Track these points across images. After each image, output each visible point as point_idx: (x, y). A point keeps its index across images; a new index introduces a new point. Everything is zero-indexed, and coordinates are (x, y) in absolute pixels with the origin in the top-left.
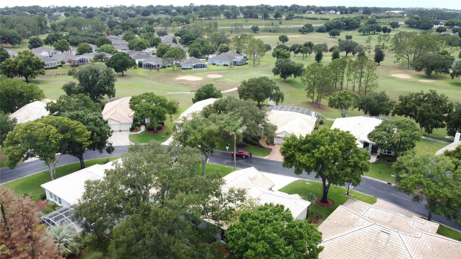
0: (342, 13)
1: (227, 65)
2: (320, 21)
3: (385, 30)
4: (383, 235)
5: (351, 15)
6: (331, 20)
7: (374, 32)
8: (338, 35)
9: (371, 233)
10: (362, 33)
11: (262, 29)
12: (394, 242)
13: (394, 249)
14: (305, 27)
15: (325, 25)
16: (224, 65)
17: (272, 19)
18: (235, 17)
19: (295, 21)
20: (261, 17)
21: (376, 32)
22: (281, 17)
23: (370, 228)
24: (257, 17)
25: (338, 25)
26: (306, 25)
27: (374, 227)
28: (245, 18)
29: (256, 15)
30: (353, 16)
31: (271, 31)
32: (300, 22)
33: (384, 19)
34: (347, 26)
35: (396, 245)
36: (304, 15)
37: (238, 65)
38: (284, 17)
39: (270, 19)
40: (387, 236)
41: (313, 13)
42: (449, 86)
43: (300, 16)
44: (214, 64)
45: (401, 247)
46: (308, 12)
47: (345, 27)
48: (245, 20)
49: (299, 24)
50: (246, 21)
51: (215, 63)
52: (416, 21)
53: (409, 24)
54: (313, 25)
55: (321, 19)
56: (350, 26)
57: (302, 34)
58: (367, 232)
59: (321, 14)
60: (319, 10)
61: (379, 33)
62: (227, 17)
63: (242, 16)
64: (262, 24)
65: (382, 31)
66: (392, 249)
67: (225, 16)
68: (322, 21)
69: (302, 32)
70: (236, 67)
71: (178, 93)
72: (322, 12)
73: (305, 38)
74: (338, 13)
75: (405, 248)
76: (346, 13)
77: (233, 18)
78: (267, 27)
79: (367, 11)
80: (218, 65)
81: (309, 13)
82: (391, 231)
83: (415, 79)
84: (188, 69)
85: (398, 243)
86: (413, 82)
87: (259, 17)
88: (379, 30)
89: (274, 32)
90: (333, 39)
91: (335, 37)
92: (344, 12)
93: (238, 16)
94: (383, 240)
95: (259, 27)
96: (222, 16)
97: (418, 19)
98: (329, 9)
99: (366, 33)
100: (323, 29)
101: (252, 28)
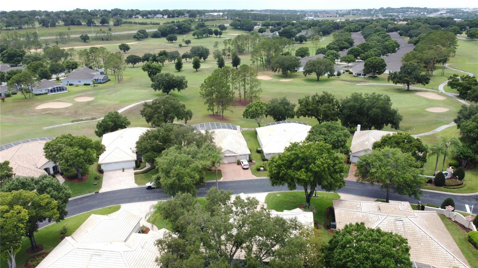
0: (169, 17)
1: (89, 85)
2: (151, 26)
3: (217, 33)
4: (398, 223)
5: (178, 18)
6: (161, 24)
7: (207, 35)
8: (176, 39)
9: (389, 224)
10: (196, 37)
11: (92, 37)
12: (408, 226)
13: (412, 232)
14: (139, 33)
15: (159, 30)
16: (85, 85)
17: (98, 26)
18: (53, 25)
19: (124, 26)
20: (85, 23)
21: (209, 35)
22: (108, 23)
23: (387, 220)
24: (79, 24)
25: (172, 30)
26: (139, 31)
27: (389, 218)
28: (65, 25)
29: (78, 21)
30: (181, 19)
31: (103, 40)
32: (130, 28)
33: (209, 22)
34: (181, 30)
35: (411, 228)
36: (133, 20)
37: (101, 83)
38: (111, 23)
39: (96, 26)
40: (401, 223)
41: (140, 17)
42: (305, 83)
43: (128, 21)
44: (71, 85)
45: (415, 228)
46: (134, 16)
47: (178, 31)
48: (67, 27)
49: (130, 30)
50: (69, 29)
51: (71, 83)
52: (239, 23)
53: (234, 26)
54: (147, 31)
55: (151, 24)
56: (183, 30)
57: (137, 40)
58: (386, 224)
59: (148, 18)
60: (146, 14)
61: (211, 35)
62: (44, 25)
63: (61, 23)
64: (90, 32)
65: (214, 34)
66: (410, 231)
67: (40, 23)
68: (153, 25)
69: (137, 38)
70: (100, 85)
71: (57, 126)
72: (149, 16)
73: (143, 45)
74: (166, 17)
75: (418, 228)
76: (173, 17)
77: (51, 26)
78: (98, 35)
79: (193, 14)
80: (77, 86)
81: (135, 18)
82: (402, 218)
83: (276, 80)
84: (43, 94)
85: (412, 226)
86: (276, 82)
87: (83, 23)
88: (211, 33)
89: (107, 40)
90: (172, 45)
91: (173, 42)
92: (171, 16)
93: (57, 24)
94: (401, 227)
95: (89, 35)
96: (37, 25)
97: (239, 21)
98: (155, 13)
99: (200, 37)
100: (158, 35)
101: (80, 37)
